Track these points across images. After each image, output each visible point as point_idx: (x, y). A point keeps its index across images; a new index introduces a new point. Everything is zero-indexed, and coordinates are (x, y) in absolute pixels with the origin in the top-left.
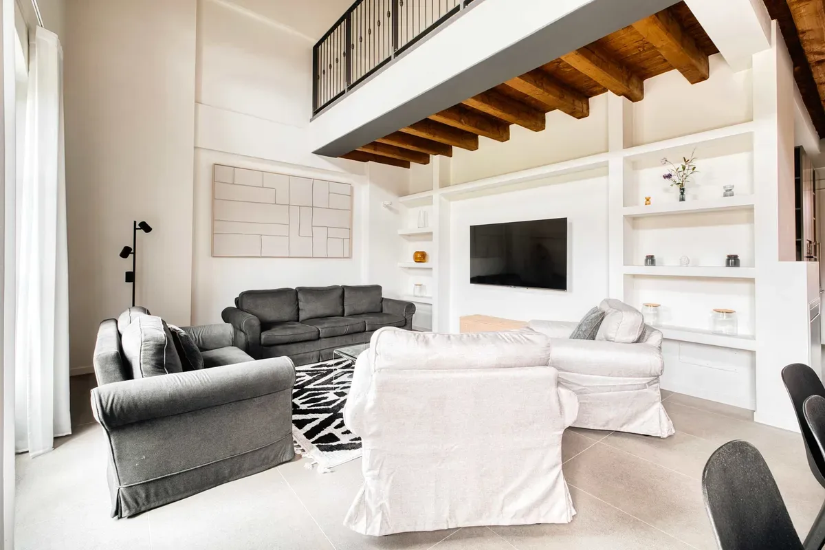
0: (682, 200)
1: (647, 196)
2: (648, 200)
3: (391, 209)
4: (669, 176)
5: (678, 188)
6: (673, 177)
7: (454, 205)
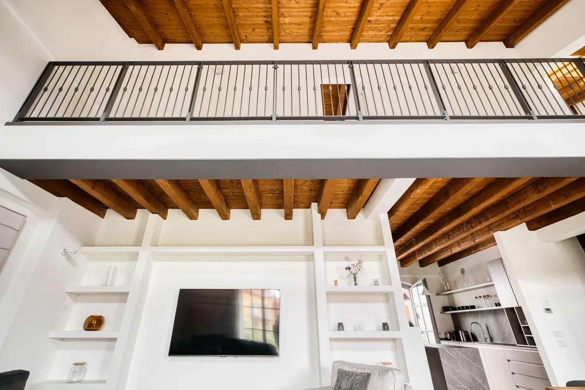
0: (356, 284)
1: (336, 280)
2: (336, 282)
3: (69, 258)
4: (349, 268)
5: (352, 276)
6: (351, 270)
7: (156, 265)
